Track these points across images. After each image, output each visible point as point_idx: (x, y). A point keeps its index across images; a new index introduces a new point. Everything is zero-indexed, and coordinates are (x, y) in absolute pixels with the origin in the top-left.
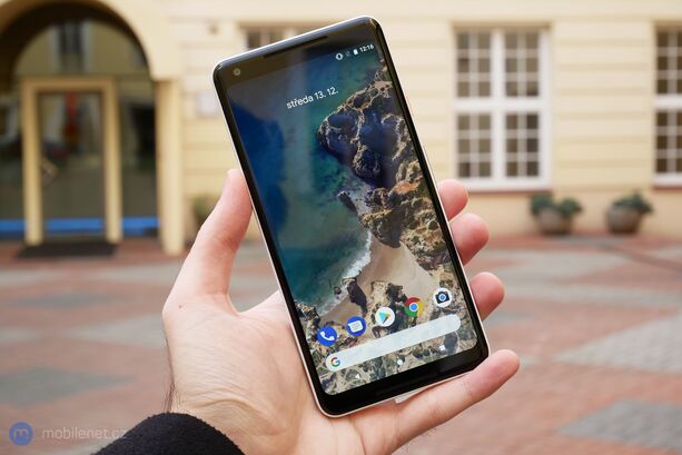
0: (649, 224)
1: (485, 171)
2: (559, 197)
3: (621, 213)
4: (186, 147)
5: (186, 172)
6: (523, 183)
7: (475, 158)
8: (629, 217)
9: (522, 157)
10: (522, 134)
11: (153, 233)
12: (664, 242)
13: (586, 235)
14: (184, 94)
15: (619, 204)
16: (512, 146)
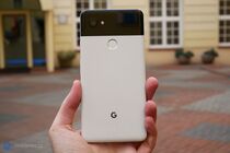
0: (217, 60)
1: (160, 42)
2: (185, 51)
3: (207, 56)
4: (55, 34)
5: (55, 43)
6: (173, 46)
7: (156, 37)
8: (210, 57)
9: (173, 37)
10: (173, 29)
11: (44, 64)
12: (222, 66)
13: (195, 64)
14: (54, 16)
15: (206, 53)
16: (169, 33)
